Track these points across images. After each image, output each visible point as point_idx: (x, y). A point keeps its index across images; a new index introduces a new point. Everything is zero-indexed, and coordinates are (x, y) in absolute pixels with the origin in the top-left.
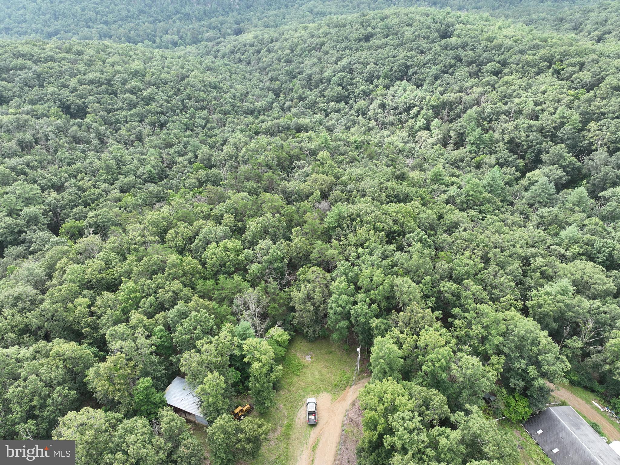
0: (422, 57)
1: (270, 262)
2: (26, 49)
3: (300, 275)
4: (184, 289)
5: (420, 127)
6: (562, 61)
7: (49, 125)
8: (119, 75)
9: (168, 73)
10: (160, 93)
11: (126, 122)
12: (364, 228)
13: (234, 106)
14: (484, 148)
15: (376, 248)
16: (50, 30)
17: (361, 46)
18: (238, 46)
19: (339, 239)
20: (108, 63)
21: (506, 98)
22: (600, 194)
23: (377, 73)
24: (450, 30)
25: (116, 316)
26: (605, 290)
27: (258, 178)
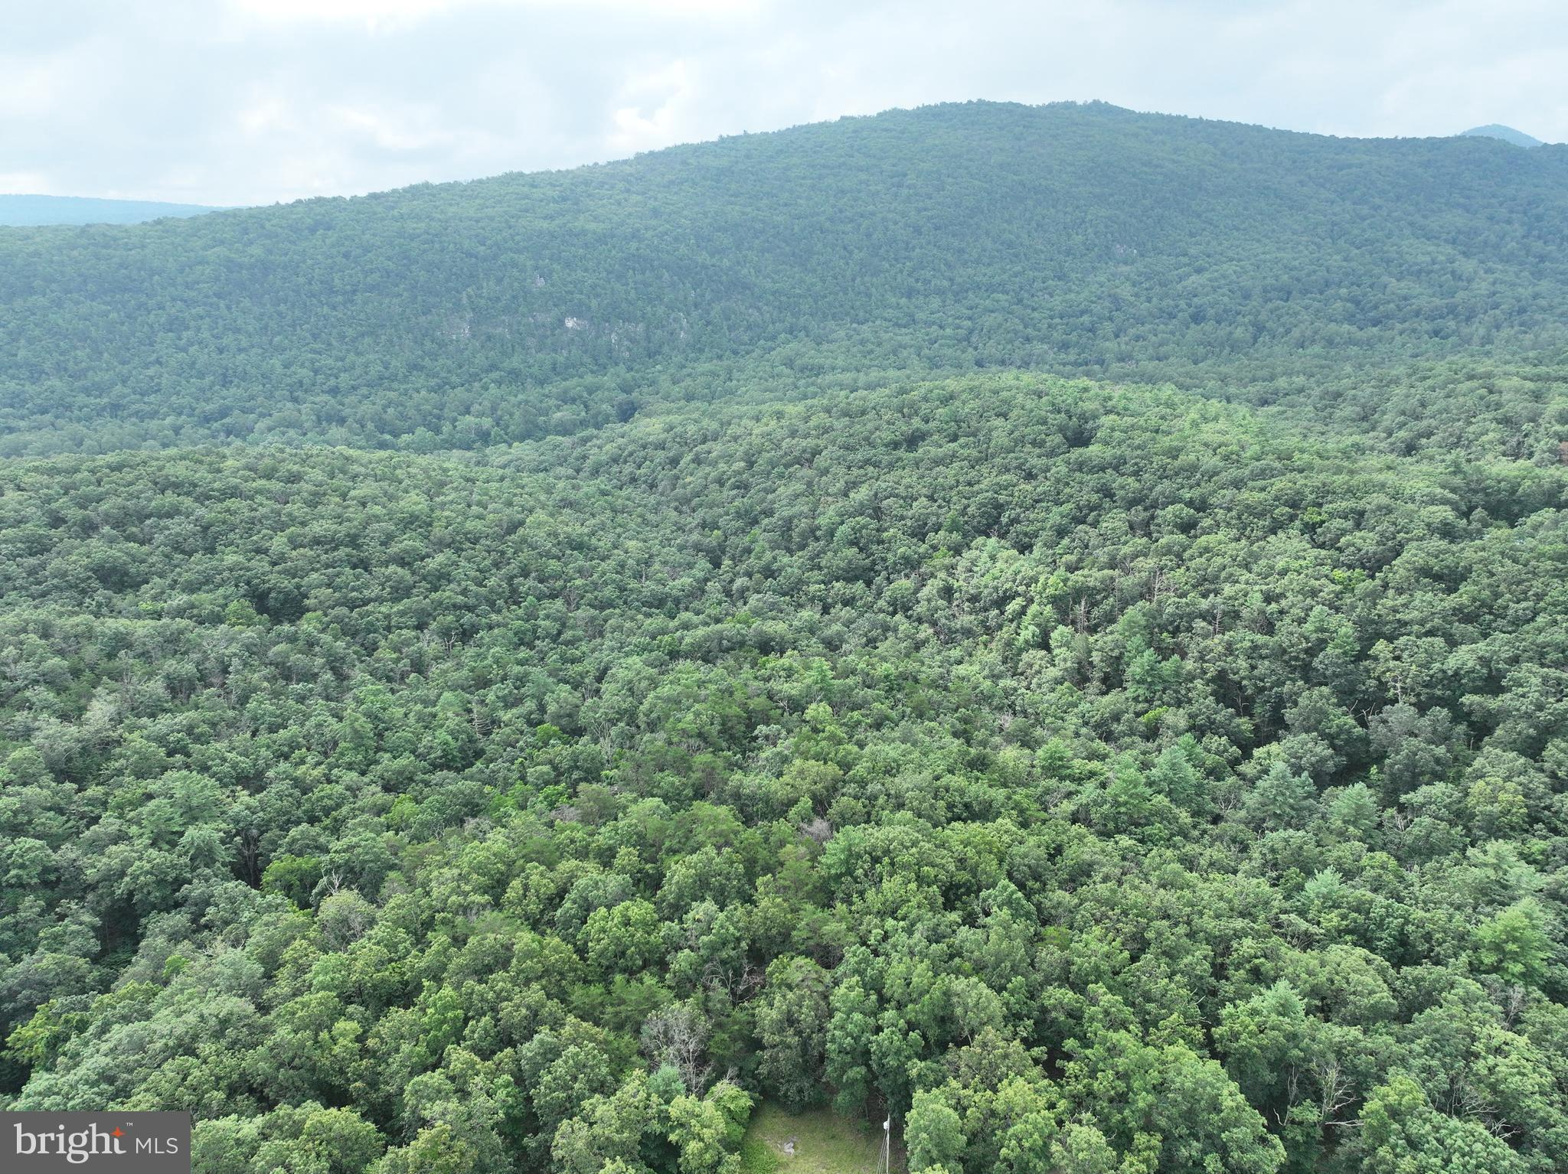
0: (1029, 487)
1: (714, 948)
2: (179, 471)
3: (772, 974)
4: (549, 1003)
5: (1027, 642)
6: (1320, 505)
7: (232, 640)
8: (376, 526)
9: (480, 517)
10: (463, 563)
11: (388, 629)
12: (898, 879)
13: (622, 589)
14: (1164, 691)
15: (919, 919)
16: (209, 407)
17: (900, 459)
18: (630, 448)
19: (848, 900)
20: (353, 499)
21: (1207, 584)
22: (1403, 798)
23: (934, 519)
24: (1088, 426)
25: (418, 1055)
26: (1372, 1006)
27: (682, 766)
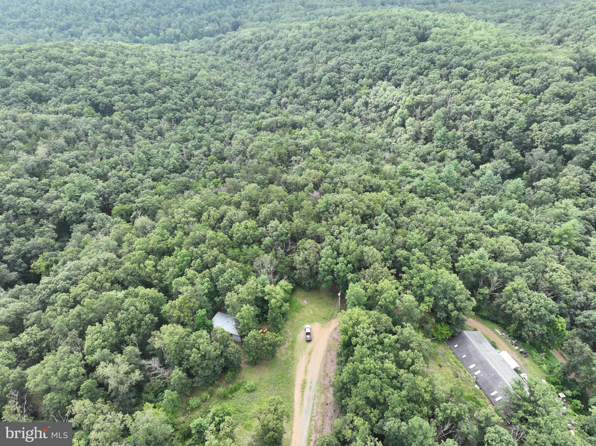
0: (401, 60)
2: (55, 52)
3: (299, 245)
4: (221, 255)
5: (396, 124)
6: (519, 67)
7: (87, 123)
8: (138, 76)
9: (179, 73)
10: (174, 92)
11: (147, 119)
12: (345, 213)
13: (238, 103)
14: (448, 143)
15: (352, 226)
16: (62, 24)
17: (348, 47)
18: (238, 42)
19: (326, 220)
20: (127, 65)
21: (469, 100)
22: (534, 184)
23: (362, 73)
24: (427, 33)
25: (176, 272)
26: (512, 256)
27: (264, 172)
